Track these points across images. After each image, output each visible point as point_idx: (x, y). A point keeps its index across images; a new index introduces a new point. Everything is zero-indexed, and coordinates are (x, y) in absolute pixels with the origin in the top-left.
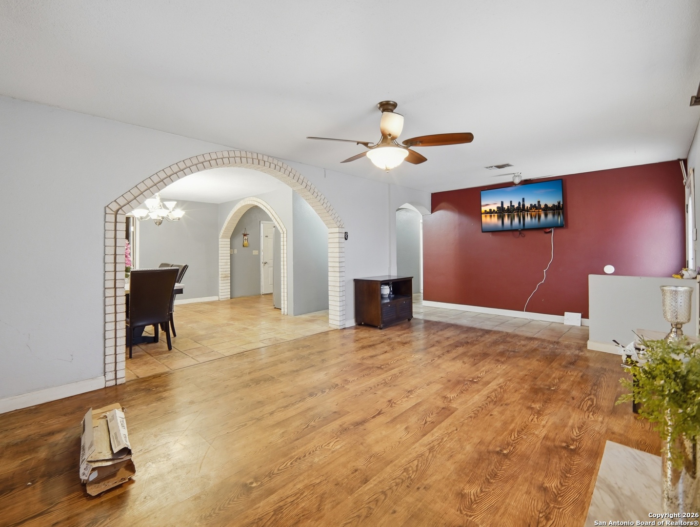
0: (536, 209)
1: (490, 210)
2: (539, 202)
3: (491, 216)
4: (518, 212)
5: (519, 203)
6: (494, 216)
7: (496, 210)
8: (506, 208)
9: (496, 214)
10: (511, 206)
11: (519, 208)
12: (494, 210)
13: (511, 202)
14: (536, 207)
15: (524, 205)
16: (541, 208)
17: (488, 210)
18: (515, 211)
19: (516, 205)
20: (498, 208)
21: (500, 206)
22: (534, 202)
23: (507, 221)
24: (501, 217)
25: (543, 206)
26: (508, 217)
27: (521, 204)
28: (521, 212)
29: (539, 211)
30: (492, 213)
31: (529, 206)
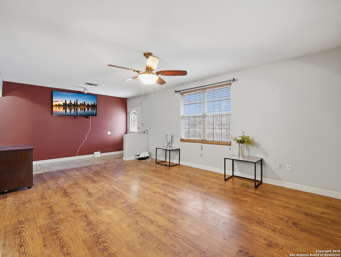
0: (83, 106)
1: (59, 104)
2: (85, 102)
3: (59, 108)
4: (74, 106)
5: (75, 102)
6: (61, 108)
7: (62, 105)
8: (68, 104)
9: (62, 107)
10: (70, 103)
11: (74, 104)
12: (61, 105)
13: (70, 101)
14: (83, 105)
15: (77, 103)
16: (86, 106)
17: (58, 104)
18: (72, 106)
19: (73, 103)
20: (63, 103)
21: (65, 102)
22: (83, 102)
23: (68, 111)
24: (65, 108)
25: (86, 104)
26: (69, 109)
27: (76, 102)
28: (76, 106)
29: (85, 107)
30: (60, 106)
31: (80, 104)
